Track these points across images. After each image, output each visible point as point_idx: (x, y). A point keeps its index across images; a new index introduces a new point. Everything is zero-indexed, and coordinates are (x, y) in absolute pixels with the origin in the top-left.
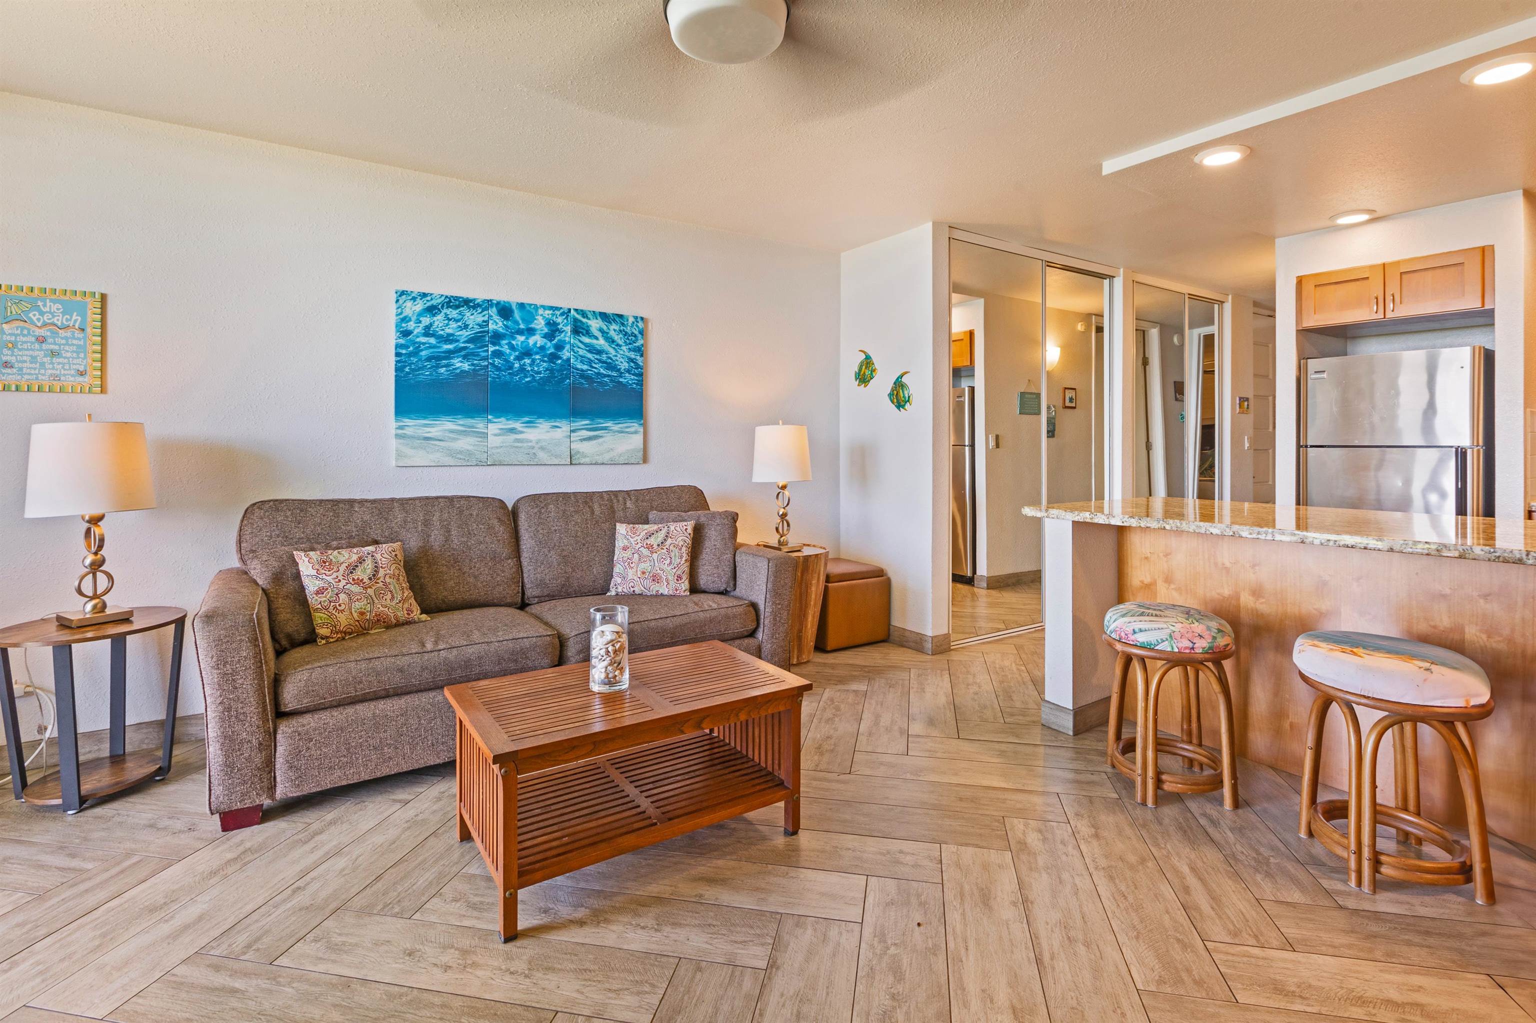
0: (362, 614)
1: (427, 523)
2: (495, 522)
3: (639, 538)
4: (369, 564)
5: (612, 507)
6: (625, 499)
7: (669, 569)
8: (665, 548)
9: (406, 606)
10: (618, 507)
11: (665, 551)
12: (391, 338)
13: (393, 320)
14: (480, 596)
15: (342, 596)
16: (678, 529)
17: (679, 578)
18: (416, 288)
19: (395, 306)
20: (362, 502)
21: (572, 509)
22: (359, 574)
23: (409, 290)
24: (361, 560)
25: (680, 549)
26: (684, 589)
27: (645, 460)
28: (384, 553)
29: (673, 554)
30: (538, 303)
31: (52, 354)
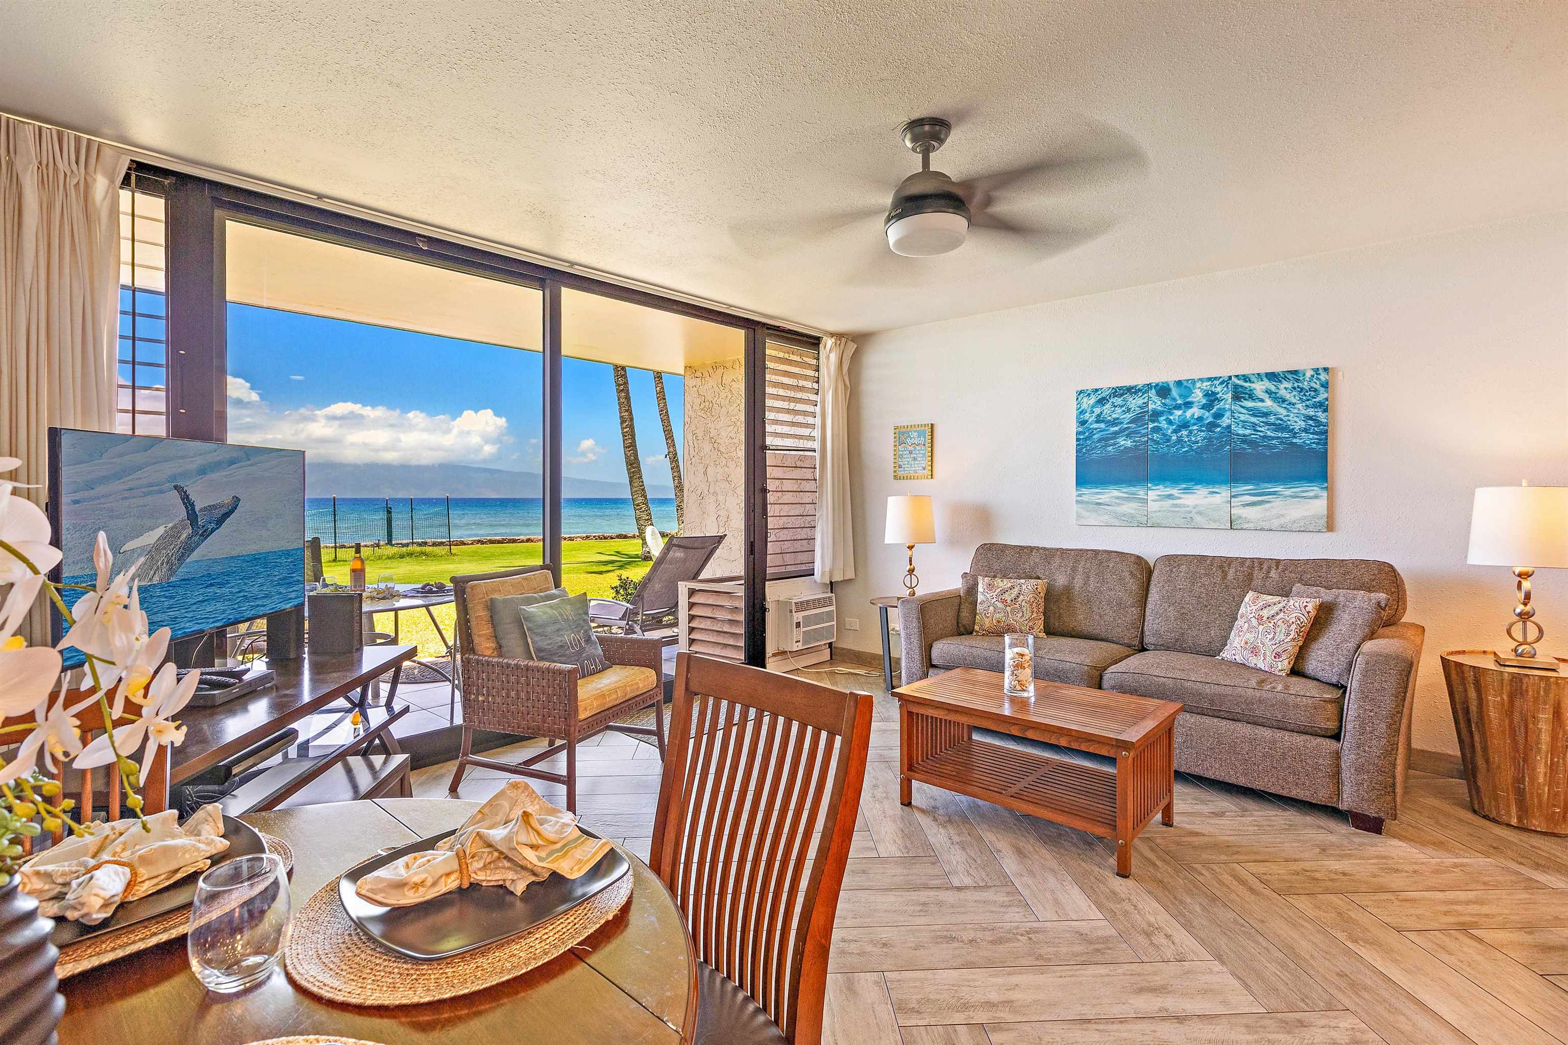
0: (999, 622)
1: (1074, 569)
3: (1255, 608)
4: (1016, 590)
5: (1251, 574)
6: (1270, 568)
7: (1270, 643)
8: (1272, 622)
9: (1030, 624)
10: (1258, 575)
11: (1271, 625)
12: (1072, 428)
13: (1074, 414)
14: (1101, 632)
15: (991, 608)
16: (1297, 605)
17: (1278, 655)
18: (1089, 386)
19: (1075, 403)
20: (1038, 549)
21: (1203, 572)
22: (1006, 596)
23: (1085, 388)
24: (1012, 588)
25: (1289, 626)
26: (1280, 668)
27: (1330, 527)
28: (1027, 586)
29: (1278, 630)
30: (1196, 377)
31: (915, 459)
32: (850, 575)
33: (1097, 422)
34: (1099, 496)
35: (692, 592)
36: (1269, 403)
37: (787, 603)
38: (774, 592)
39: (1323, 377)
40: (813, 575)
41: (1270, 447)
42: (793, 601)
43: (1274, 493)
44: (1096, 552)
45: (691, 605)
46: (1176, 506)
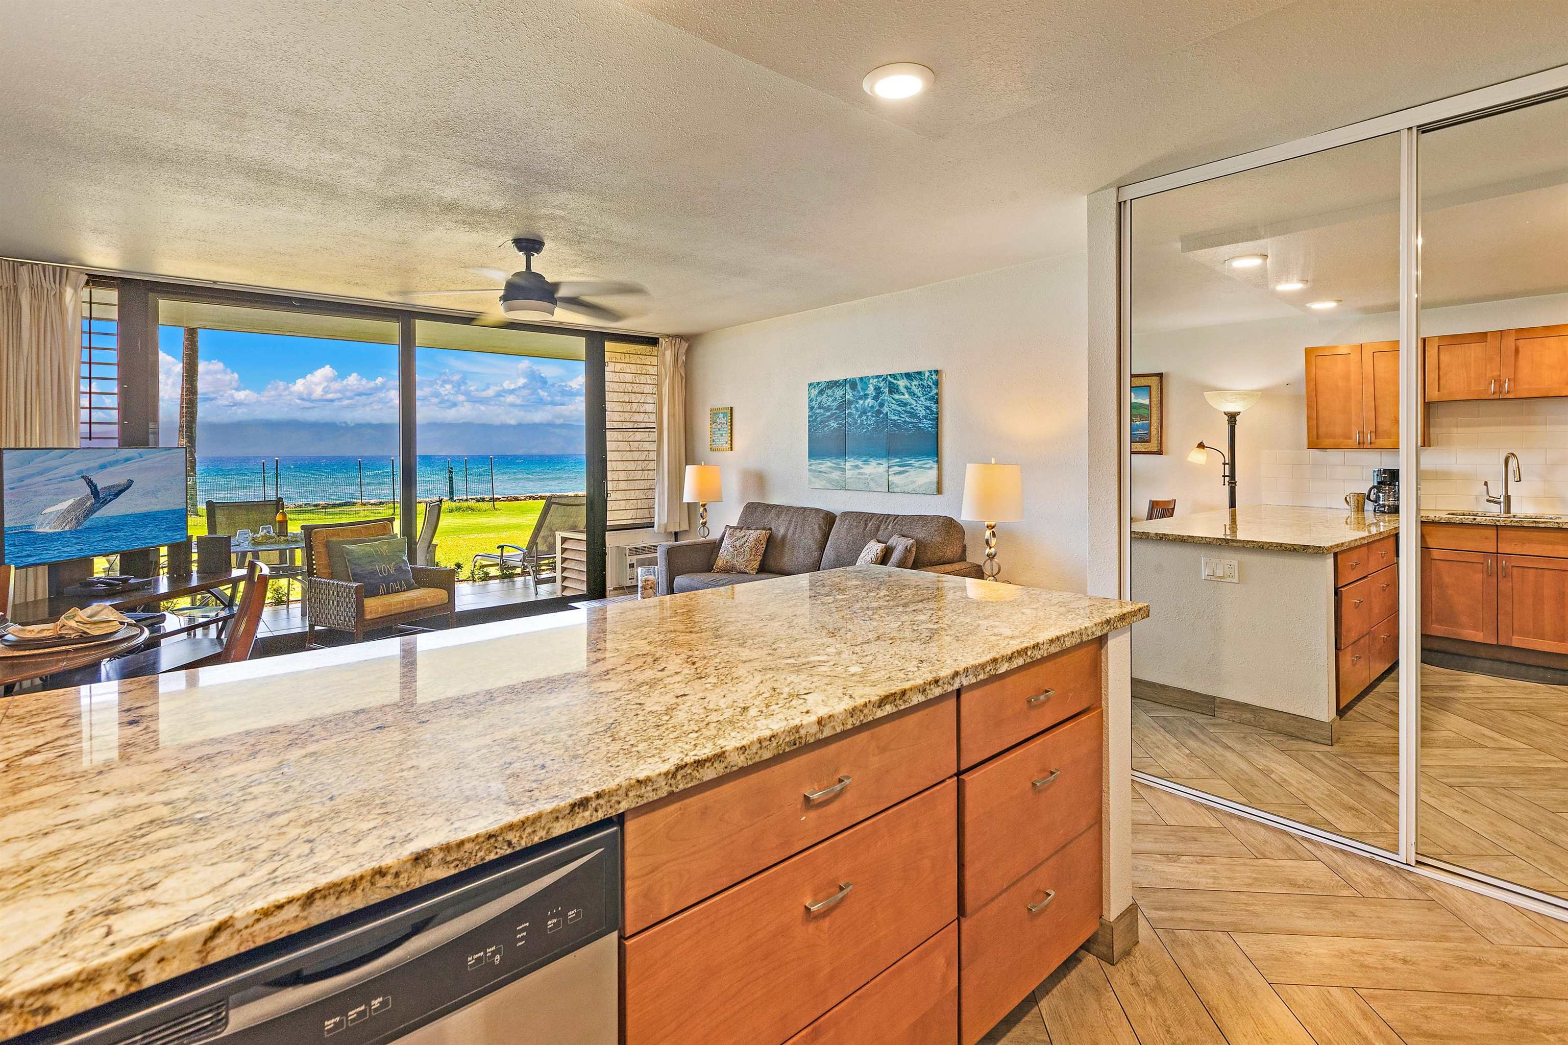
0: (727, 562)
2: (816, 527)
4: (746, 538)
9: (747, 564)
13: (807, 401)
15: (725, 552)
18: (815, 380)
20: (780, 506)
27: (939, 491)
28: (754, 535)
30: (870, 375)
31: (721, 435)
32: (685, 527)
33: (819, 408)
34: (821, 466)
35: (564, 540)
36: (907, 396)
37: (623, 549)
38: (611, 540)
39: (934, 377)
40: (653, 527)
41: (907, 430)
42: (627, 547)
43: (910, 465)
44: (805, 509)
45: (564, 550)
46: (859, 474)
